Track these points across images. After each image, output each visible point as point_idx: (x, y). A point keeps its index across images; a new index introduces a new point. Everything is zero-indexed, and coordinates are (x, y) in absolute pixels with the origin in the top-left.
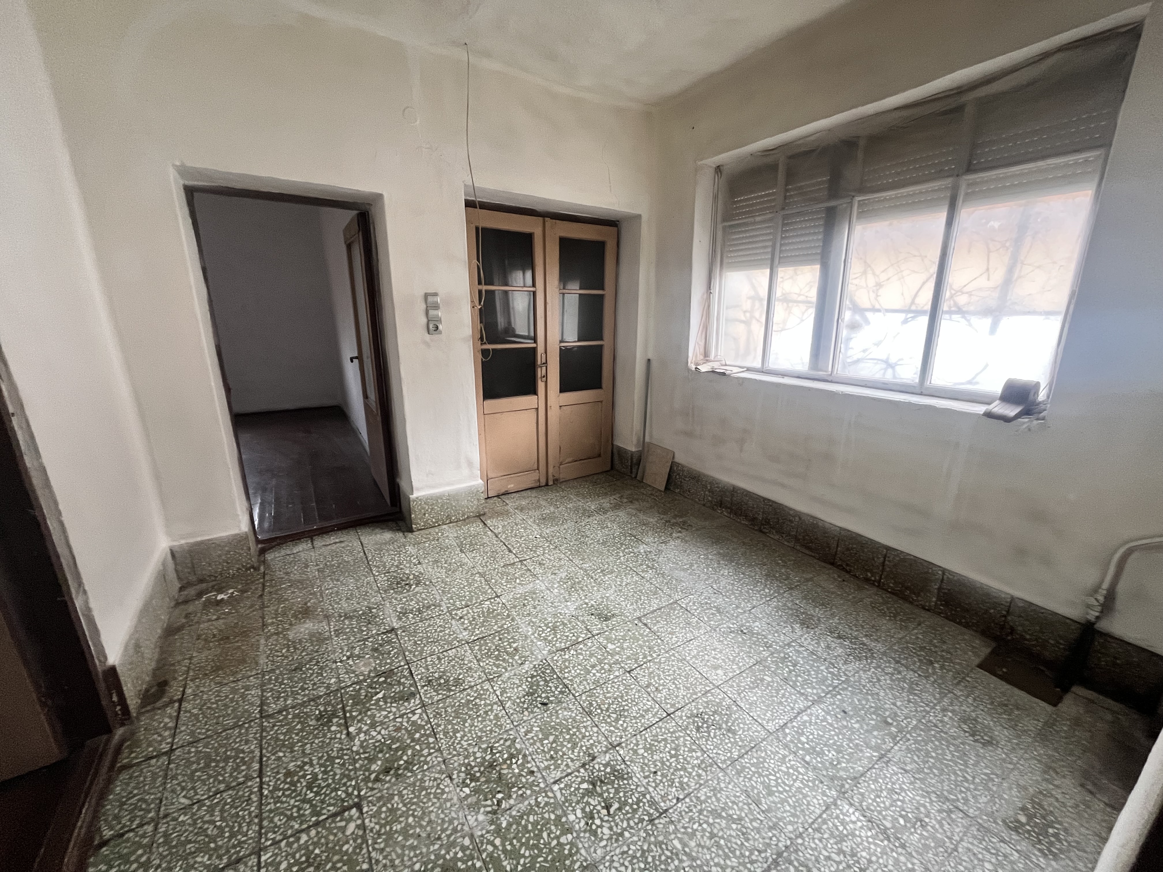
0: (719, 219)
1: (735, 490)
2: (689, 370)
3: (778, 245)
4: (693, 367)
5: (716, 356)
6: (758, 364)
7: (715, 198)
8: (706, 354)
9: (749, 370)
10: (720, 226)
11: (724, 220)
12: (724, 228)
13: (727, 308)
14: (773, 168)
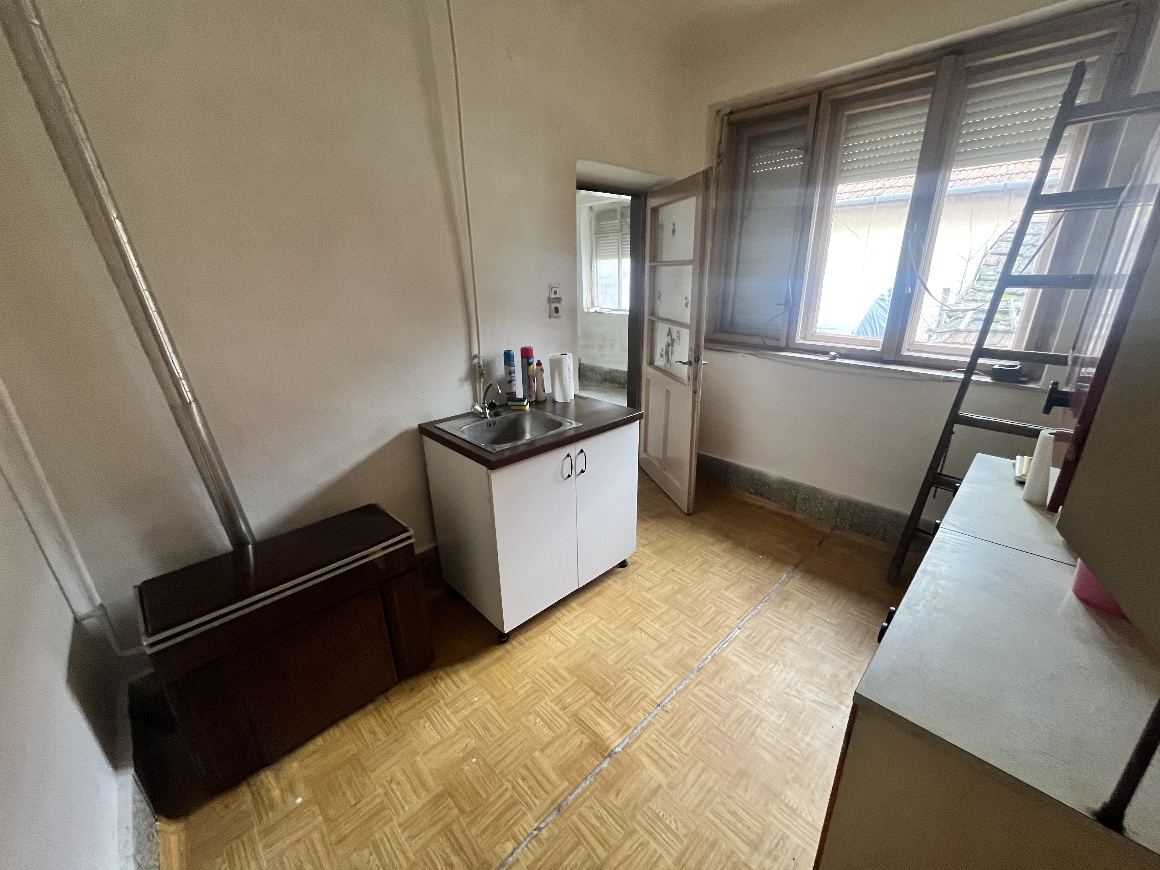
0: (593, 232)
1: (611, 371)
2: (584, 312)
3: (620, 250)
4: (586, 311)
5: (598, 304)
6: (617, 308)
7: (590, 222)
8: (592, 304)
9: (613, 310)
10: (594, 237)
11: (596, 234)
12: (596, 238)
13: (602, 278)
14: (615, 211)
